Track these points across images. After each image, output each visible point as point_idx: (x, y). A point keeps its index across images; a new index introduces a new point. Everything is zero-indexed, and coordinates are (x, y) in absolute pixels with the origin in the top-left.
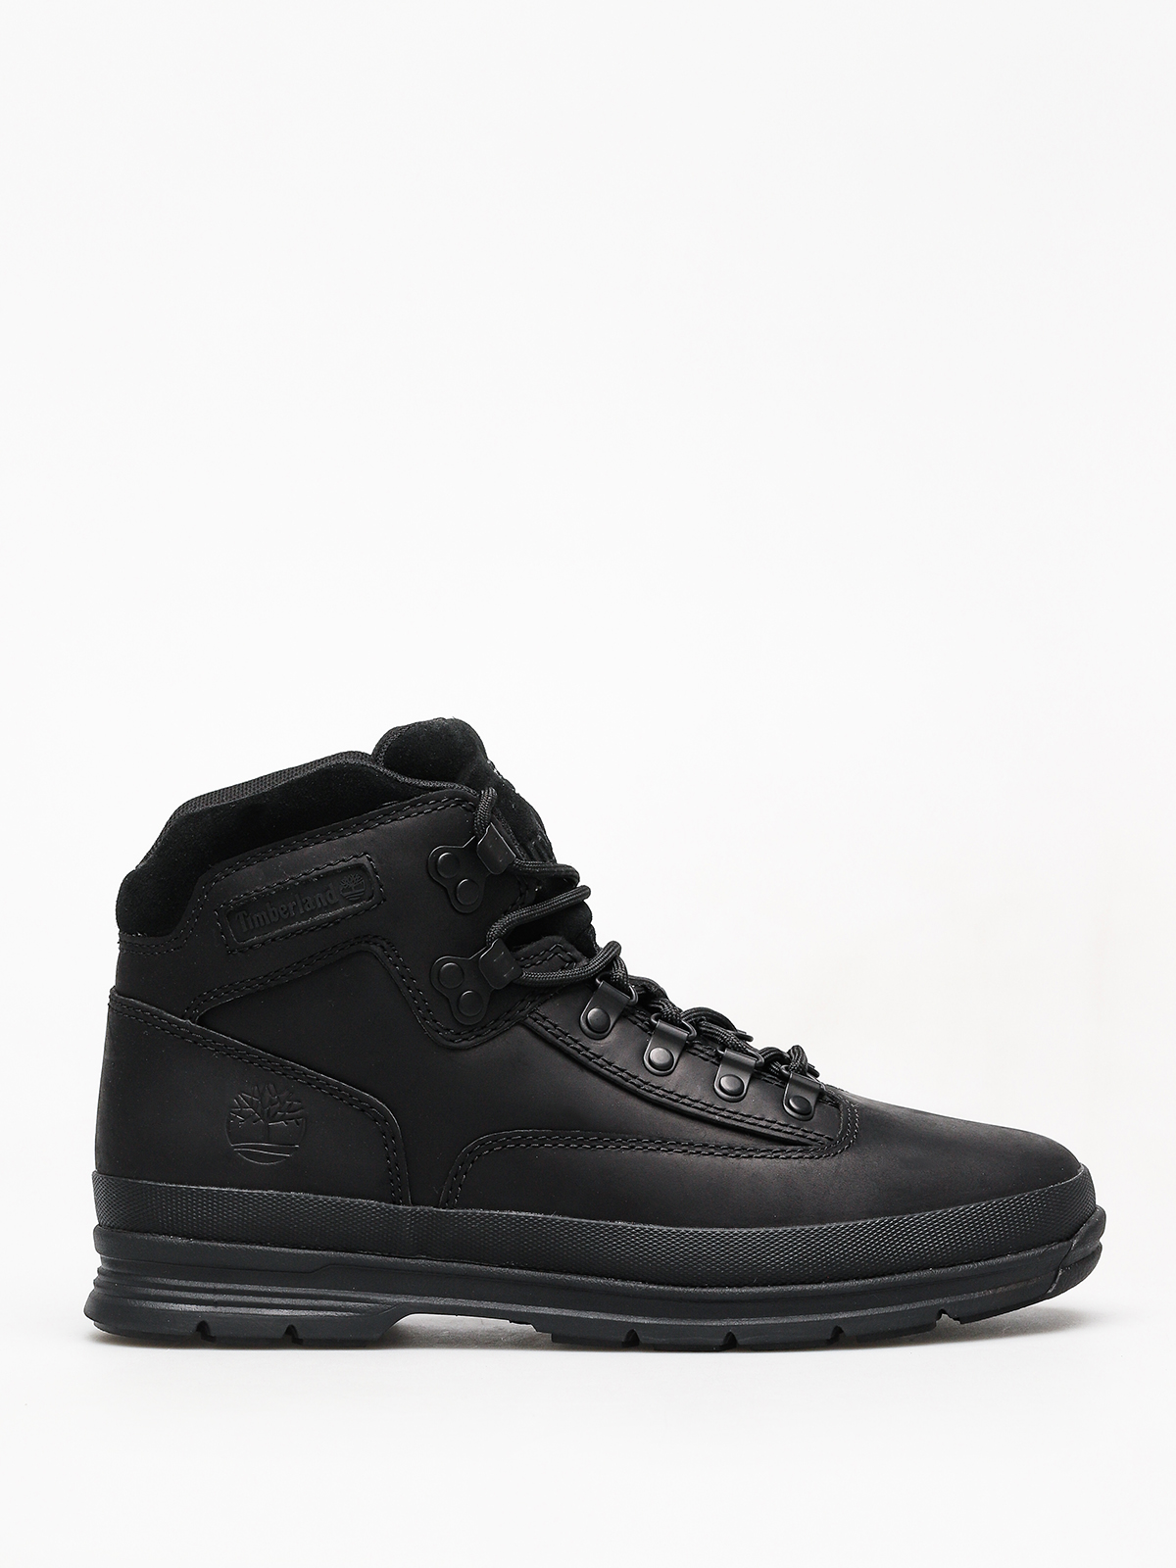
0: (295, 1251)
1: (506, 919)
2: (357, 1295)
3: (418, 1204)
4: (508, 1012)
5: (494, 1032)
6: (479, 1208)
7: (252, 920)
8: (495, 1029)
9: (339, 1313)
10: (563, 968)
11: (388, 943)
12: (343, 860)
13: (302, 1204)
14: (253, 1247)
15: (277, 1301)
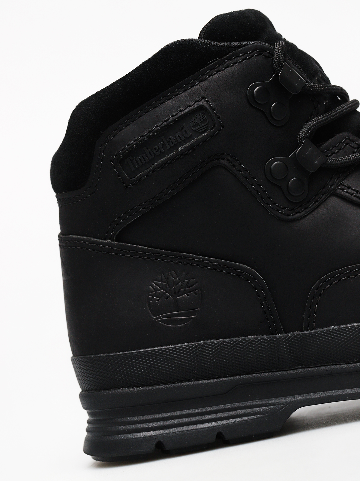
0: (211, 381)
1: (309, 125)
2: (260, 402)
3: (289, 332)
4: (323, 188)
5: (317, 203)
6: (331, 326)
7: (137, 162)
8: (317, 201)
9: (250, 417)
10: (354, 153)
11: (232, 157)
12: (189, 106)
13: (210, 348)
14: (182, 384)
15: (206, 417)
